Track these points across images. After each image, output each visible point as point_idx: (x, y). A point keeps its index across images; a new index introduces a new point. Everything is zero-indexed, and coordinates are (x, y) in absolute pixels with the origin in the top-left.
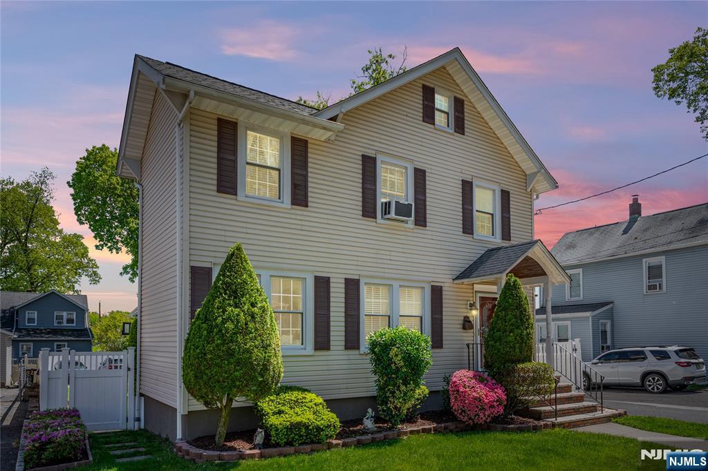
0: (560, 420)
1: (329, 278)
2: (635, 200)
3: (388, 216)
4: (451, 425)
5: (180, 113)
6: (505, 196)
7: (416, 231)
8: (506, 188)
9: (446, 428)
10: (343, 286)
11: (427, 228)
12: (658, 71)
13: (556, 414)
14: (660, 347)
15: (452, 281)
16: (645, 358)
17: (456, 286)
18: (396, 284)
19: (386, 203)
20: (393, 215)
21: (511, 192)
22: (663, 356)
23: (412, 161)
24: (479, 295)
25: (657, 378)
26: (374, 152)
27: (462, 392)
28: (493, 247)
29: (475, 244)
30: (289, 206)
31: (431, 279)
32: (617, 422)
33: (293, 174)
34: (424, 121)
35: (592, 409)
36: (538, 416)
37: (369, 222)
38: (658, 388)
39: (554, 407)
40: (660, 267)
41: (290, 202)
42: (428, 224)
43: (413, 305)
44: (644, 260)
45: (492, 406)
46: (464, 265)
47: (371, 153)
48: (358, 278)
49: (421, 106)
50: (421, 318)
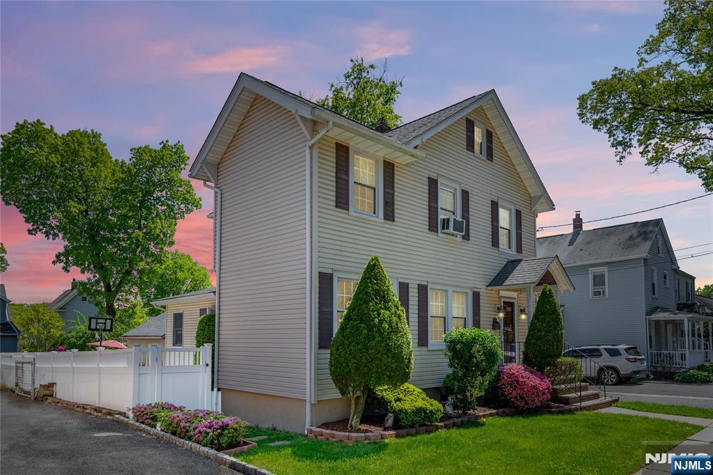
0: (584, 404)
1: (408, 284)
2: (578, 216)
3: (445, 231)
4: (507, 410)
5: (312, 138)
6: (518, 213)
7: (463, 244)
8: (520, 208)
9: (504, 413)
10: (417, 291)
11: (470, 242)
12: (583, 99)
13: (581, 399)
14: (613, 345)
15: (485, 287)
16: (600, 356)
17: (488, 292)
18: (450, 289)
19: (444, 220)
20: (451, 230)
21: (522, 211)
22: (614, 353)
23: (460, 184)
24: (503, 300)
25: (611, 372)
26: (436, 175)
27: (522, 382)
28: (513, 259)
29: (500, 256)
30: (382, 221)
31: (472, 286)
32: (617, 406)
33: (385, 192)
34: (467, 149)
35: (596, 396)
36: (567, 401)
37: (432, 236)
38: (612, 381)
39: (579, 394)
40: (603, 276)
41: (383, 217)
42: (471, 238)
43: (459, 307)
44: (590, 269)
45: (544, 393)
46: (493, 273)
47: (434, 176)
48: (426, 284)
49: (465, 137)
50: (465, 319)
